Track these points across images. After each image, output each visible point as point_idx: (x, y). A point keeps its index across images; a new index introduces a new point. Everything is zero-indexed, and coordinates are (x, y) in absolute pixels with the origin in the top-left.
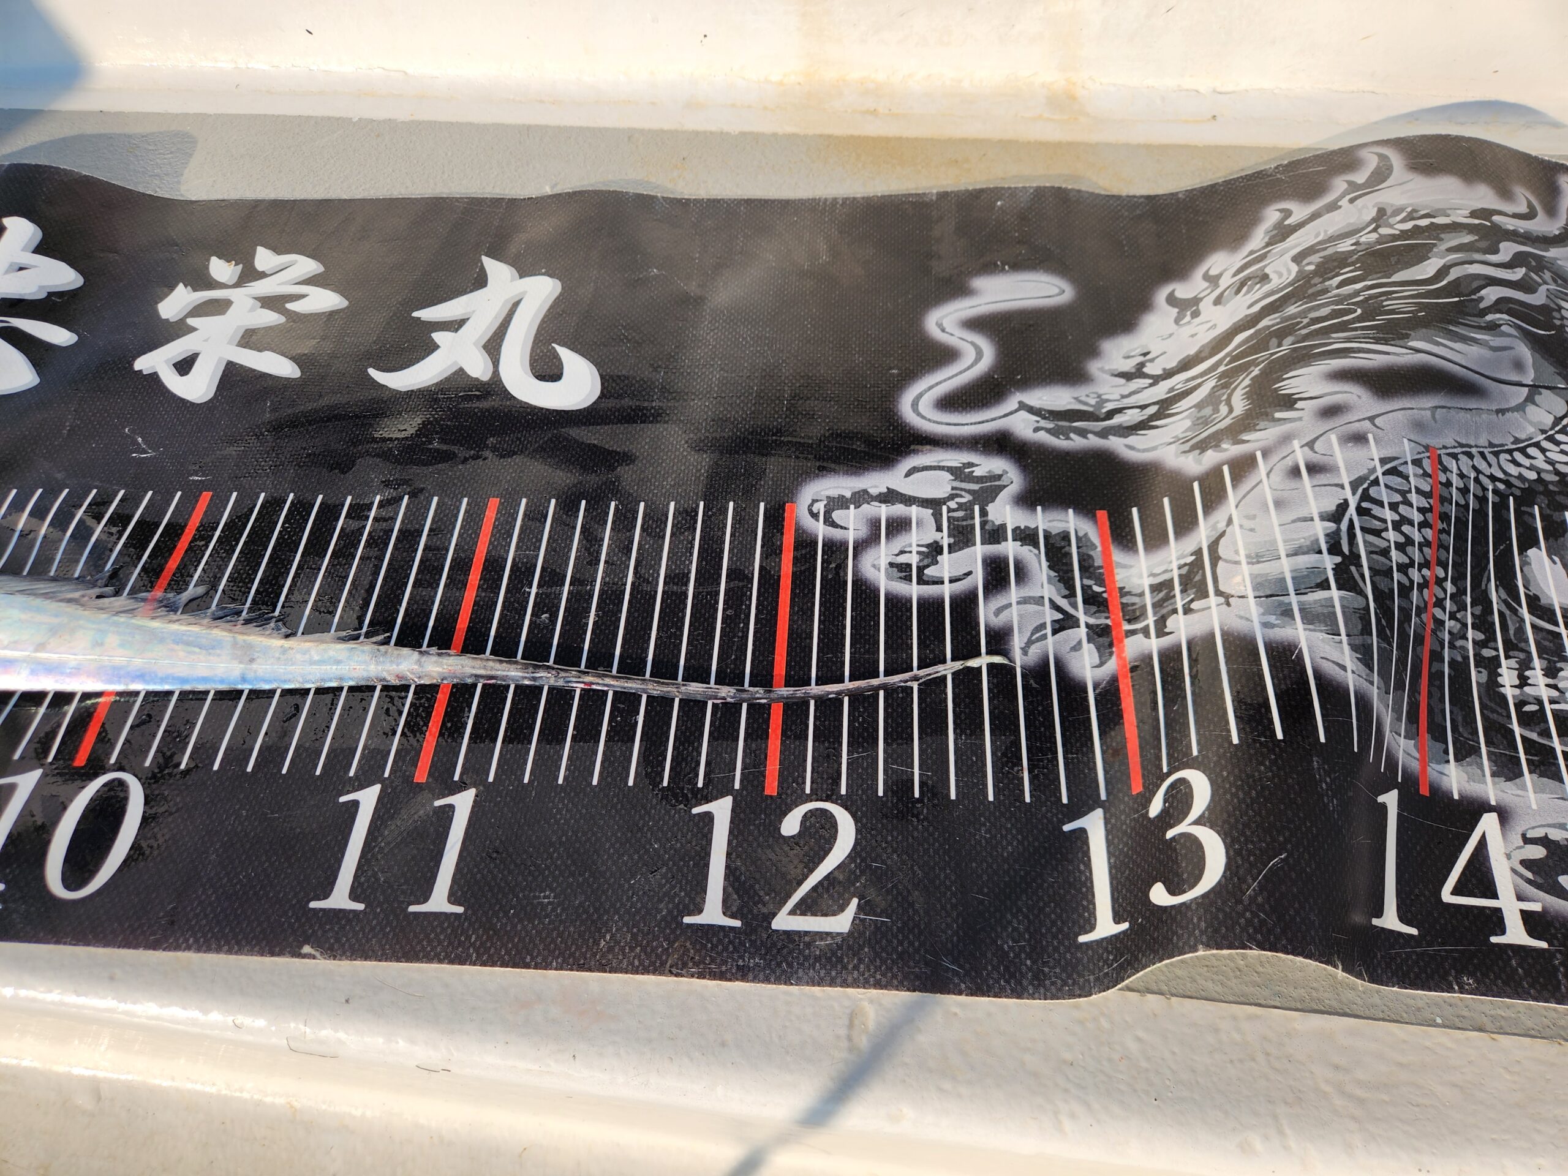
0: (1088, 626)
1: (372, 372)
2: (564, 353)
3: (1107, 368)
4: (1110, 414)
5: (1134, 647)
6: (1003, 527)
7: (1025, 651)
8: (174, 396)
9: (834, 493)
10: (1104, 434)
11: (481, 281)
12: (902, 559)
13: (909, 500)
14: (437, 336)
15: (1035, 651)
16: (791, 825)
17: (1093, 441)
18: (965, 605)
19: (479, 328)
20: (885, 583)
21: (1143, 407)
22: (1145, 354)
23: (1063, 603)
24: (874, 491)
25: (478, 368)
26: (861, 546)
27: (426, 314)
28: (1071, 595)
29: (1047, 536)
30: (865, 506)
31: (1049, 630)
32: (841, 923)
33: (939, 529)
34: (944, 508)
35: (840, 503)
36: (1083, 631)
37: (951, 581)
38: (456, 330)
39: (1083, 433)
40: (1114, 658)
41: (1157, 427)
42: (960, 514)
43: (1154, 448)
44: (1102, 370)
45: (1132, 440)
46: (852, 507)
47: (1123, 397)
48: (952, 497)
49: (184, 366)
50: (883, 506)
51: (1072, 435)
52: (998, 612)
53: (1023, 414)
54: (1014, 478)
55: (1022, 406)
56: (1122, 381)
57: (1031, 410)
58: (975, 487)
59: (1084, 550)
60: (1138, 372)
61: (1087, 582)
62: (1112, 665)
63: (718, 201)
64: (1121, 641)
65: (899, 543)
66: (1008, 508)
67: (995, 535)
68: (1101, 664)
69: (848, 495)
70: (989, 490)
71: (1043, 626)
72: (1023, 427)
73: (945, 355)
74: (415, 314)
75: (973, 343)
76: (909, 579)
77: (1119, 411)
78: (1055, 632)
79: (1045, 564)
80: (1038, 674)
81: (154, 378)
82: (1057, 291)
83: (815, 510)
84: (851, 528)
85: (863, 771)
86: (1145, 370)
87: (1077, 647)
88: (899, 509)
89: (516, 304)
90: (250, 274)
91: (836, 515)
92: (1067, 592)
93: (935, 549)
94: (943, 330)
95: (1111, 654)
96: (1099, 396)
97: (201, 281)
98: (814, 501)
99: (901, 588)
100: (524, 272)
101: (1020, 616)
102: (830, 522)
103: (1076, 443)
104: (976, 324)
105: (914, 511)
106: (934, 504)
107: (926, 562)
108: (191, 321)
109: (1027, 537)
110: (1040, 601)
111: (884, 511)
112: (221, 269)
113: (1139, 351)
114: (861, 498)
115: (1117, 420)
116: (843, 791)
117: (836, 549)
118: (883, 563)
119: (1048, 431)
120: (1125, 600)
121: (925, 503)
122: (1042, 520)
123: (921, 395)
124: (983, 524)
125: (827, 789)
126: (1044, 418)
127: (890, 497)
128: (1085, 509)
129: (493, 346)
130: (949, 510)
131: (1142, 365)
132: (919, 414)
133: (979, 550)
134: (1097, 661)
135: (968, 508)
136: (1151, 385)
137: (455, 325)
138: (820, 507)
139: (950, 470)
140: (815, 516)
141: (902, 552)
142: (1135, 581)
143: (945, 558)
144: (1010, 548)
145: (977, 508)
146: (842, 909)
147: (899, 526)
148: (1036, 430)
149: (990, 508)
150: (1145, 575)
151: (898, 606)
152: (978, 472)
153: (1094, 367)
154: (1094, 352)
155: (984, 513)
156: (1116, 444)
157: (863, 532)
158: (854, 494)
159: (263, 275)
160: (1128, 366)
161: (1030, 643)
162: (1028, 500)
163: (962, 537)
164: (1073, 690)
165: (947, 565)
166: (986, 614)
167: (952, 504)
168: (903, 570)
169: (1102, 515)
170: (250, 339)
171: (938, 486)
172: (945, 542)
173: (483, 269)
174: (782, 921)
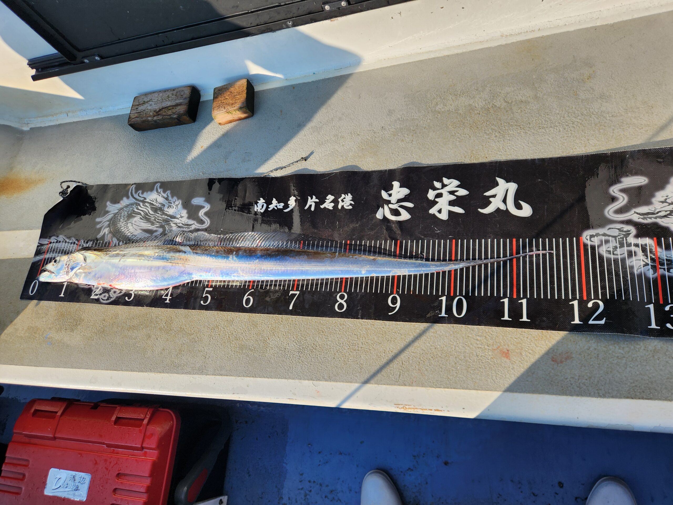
0: (651, 265)
1: (479, 210)
2: (522, 203)
3: (657, 200)
4: (658, 213)
5: (661, 271)
6: (631, 243)
7: (637, 271)
8: (440, 219)
9: (591, 234)
10: (656, 218)
11: (497, 184)
12: (609, 249)
13: (609, 236)
14: (491, 199)
15: (639, 271)
16: (590, 305)
17: (653, 220)
18: (623, 260)
19: (500, 197)
20: (605, 255)
21: (666, 211)
22: (667, 196)
23: (646, 260)
24: (601, 233)
25: (503, 207)
26: (599, 247)
27: (487, 194)
28: (647, 258)
29: (642, 245)
30: (599, 237)
31: (642, 266)
32: (603, 322)
33: (616, 243)
34: (617, 238)
35: (592, 236)
37: (620, 255)
38: (495, 197)
39: (650, 218)
40: (657, 273)
41: (669, 217)
42: (621, 240)
43: (668, 223)
44: (656, 201)
45: (663, 220)
46: (596, 237)
47: (661, 208)
48: (619, 236)
49: (440, 211)
50: (603, 237)
51: (648, 219)
52: (631, 262)
53: (635, 214)
54: (633, 231)
55: (635, 212)
56: (661, 203)
57: (637, 213)
58: (624, 233)
59: (651, 247)
60: (665, 202)
61: (651, 255)
62: (656, 274)
63: (552, 158)
64: (658, 270)
65: (608, 245)
66: (632, 238)
67: (629, 245)
68: (654, 274)
69: (595, 234)
70: (628, 234)
72: (636, 218)
73: (615, 199)
74: (485, 194)
75: (622, 196)
76: (610, 254)
77: (660, 212)
79: (641, 251)
80: (640, 276)
81: (434, 215)
82: (644, 180)
83: (587, 238)
84: (596, 242)
85: (604, 294)
86: (667, 201)
87: (649, 270)
88: (607, 238)
89: (507, 190)
90: (444, 186)
91: (592, 239)
92: (646, 258)
93: (616, 248)
94: (614, 193)
96: (655, 208)
97: (435, 189)
98: (587, 236)
99: (609, 256)
100: (507, 181)
101: (635, 263)
102: (591, 241)
103: (649, 221)
104: (623, 191)
105: (610, 238)
106: (615, 237)
107: (614, 250)
108: (437, 200)
109: (637, 245)
110: (640, 260)
112: (437, 185)
113: (666, 195)
114: (597, 235)
115: (659, 214)
116: (600, 298)
117: (593, 248)
118: (604, 250)
119: (642, 218)
120: (660, 260)
121: (613, 237)
122: (641, 241)
123: (609, 210)
124: (626, 242)
125: (596, 297)
126: (641, 215)
127: (604, 235)
128: (651, 237)
129: (504, 201)
130: (618, 239)
131: (666, 199)
132: (609, 214)
133: (626, 248)
135: (623, 238)
136: (668, 205)
139: (618, 229)
140: (587, 240)
142: (662, 256)
143: (618, 249)
144: (633, 248)
145: (625, 238)
146: (602, 320)
147: (607, 242)
148: (639, 218)
149: (628, 238)
150: (665, 256)
151: (609, 260)
152: (625, 230)
153: (654, 200)
154: (653, 196)
155: (626, 240)
156: (659, 221)
157: (599, 243)
158: (596, 234)
159: (446, 185)
160: (663, 199)
161: (638, 269)
162: (637, 236)
163: (622, 245)
164: (648, 280)
165: (619, 251)
166: (628, 262)
167: (619, 237)
168: (609, 252)
169: (655, 238)
170: (451, 203)
171: (616, 233)
172: (618, 246)
173: (497, 181)
174: (591, 322)
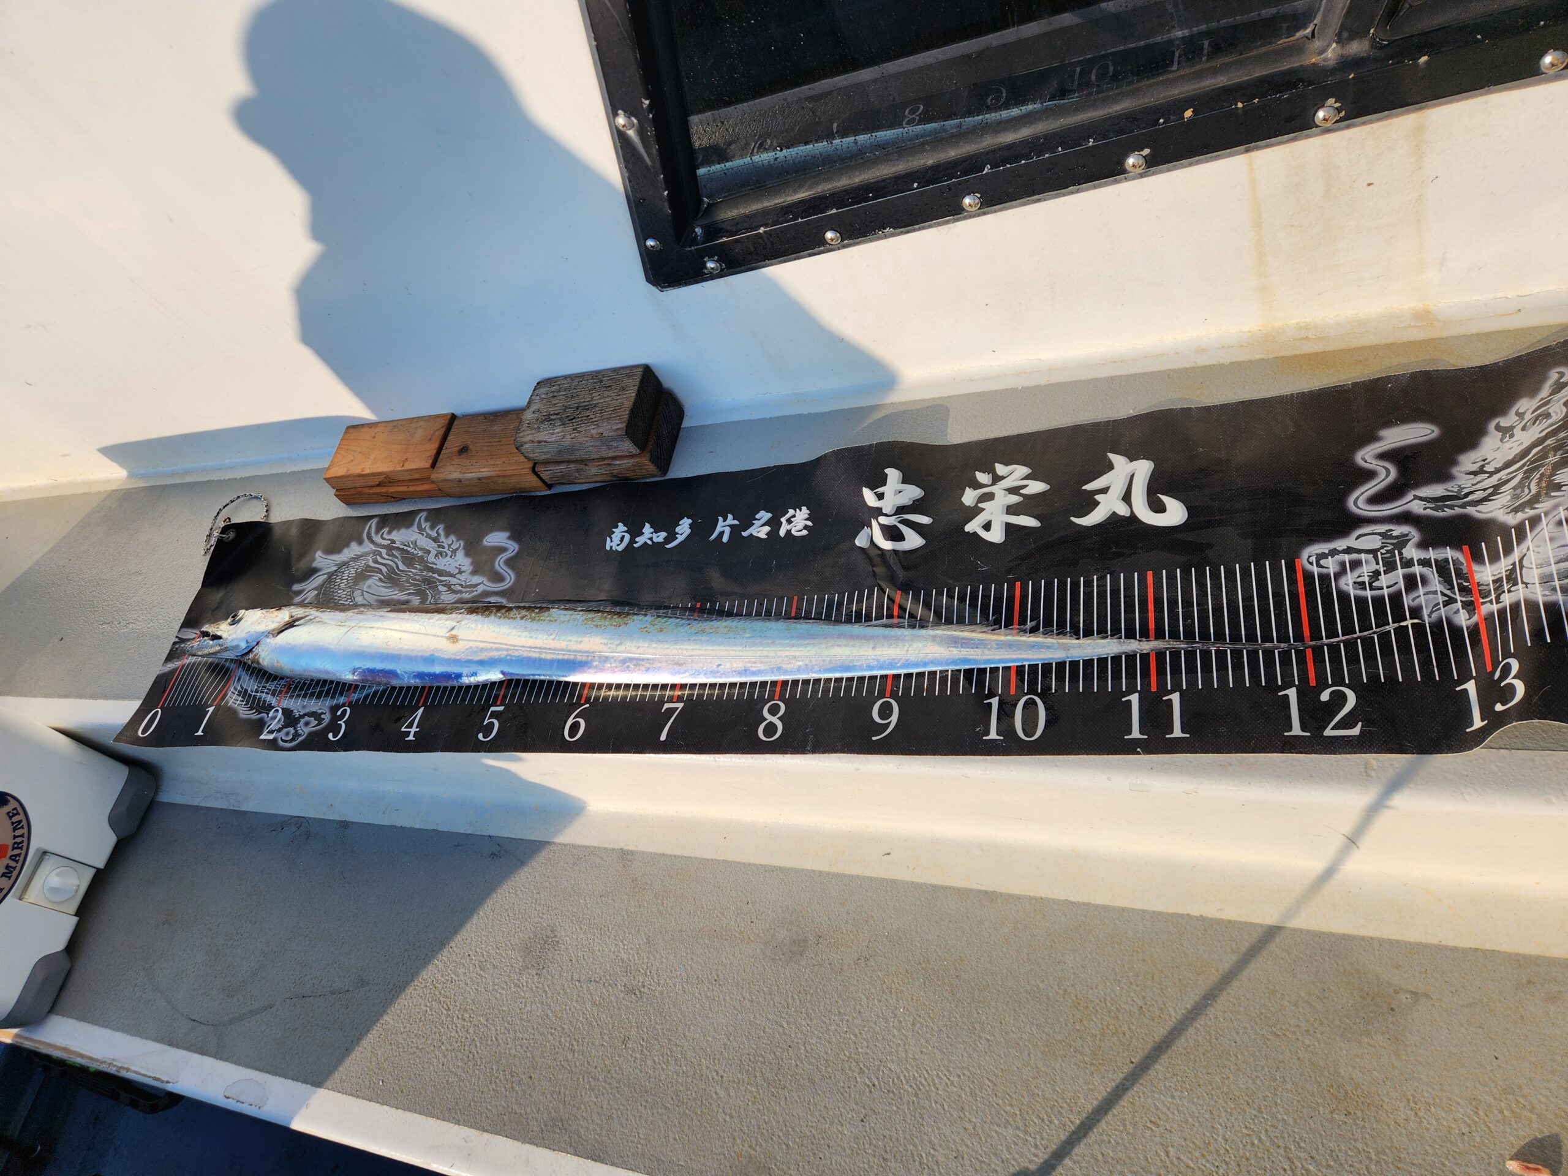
0: (1461, 601)
1: (1072, 519)
2: (1164, 498)
3: (1463, 470)
4: (1467, 495)
5: (1485, 609)
6: (1412, 559)
7: (1430, 616)
8: (987, 541)
9: (1319, 551)
10: (1463, 506)
11: (1110, 467)
12: (1360, 580)
13: (1359, 551)
14: (1098, 497)
15: (1434, 615)
16: (1325, 696)
17: (1458, 510)
18: (1396, 598)
19: (1117, 490)
20: (1352, 592)
21: (1484, 490)
22: (1484, 460)
23: (1448, 592)
24: (1340, 549)
25: (1123, 510)
26: (1337, 576)
27: (1089, 487)
28: (1452, 588)
29: (1436, 561)
30: (1336, 556)
31: (1441, 605)
32: (1356, 731)
33: (1378, 563)
34: (1379, 553)
35: (1321, 556)
36: (1459, 604)
37: (1387, 587)
38: (1106, 493)
39: (1451, 507)
40: (1476, 615)
41: (1493, 500)
42: (1388, 555)
43: (1491, 512)
44: (1460, 472)
45: (1479, 508)
46: (1330, 557)
47: (1473, 485)
48: (1382, 548)
49: (987, 527)
50: (1346, 555)
51: (1445, 509)
52: (1414, 600)
53: (1417, 501)
54: (1415, 535)
55: (1416, 497)
56: (1472, 476)
57: (1421, 499)
58: (1395, 541)
59: (1457, 566)
60: (1481, 471)
61: (1459, 581)
62: (1475, 618)
63: (1226, 405)
64: (1479, 607)
65: (1357, 573)
66: (1413, 550)
67: (1408, 563)
68: (1470, 619)
69: (1327, 552)
70: (1402, 542)
71: (1438, 604)
72: (1417, 508)
73: (1369, 475)
74: (1084, 488)
75: (1383, 467)
76: (1365, 589)
77: (1472, 493)
78: (1444, 606)
79: (1436, 575)
80: (1437, 626)
81: (975, 533)
82: (1429, 432)
83: (1310, 560)
84: (1331, 567)
85: (1355, 673)
86: (1485, 469)
87: (1457, 611)
88: (1355, 556)
89: (1132, 476)
90: (997, 479)
91: (1322, 562)
92: (1449, 587)
93: (1376, 575)
94: (1366, 462)
95: (1475, 613)
96: (1459, 486)
97: (977, 485)
98: (1310, 557)
99: (1361, 593)
100: (1132, 458)
101: (1426, 601)
102: (1319, 565)
103: (1449, 512)
104: (1383, 456)
105: (1363, 556)
106: (1373, 552)
107: (1373, 580)
108: (980, 505)
109: (1425, 563)
110: (1435, 592)
111: (1347, 558)
112: (983, 477)
113: (1481, 459)
114: (1333, 553)
115: (1470, 498)
116: (1347, 682)
117: (1324, 579)
118: (1350, 582)
119: (1432, 508)
120: (1480, 588)
121: (1368, 552)
122: (1432, 554)
123: (1358, 498)
124: (1401, 560)
125: (1339, 681)
126: (1429, 502)
127: (1349, 550)
128: (1456, 546)
129: (1127, 498)
130: (1382, 554)
131: (1483, 466)
132: (1358, 508)
133: (1400, 572)
134: (1468, 617)
135: (1392, 552)
136: (1488, 477)
137: (1104, 491)
138: (1313, 559)
139: (1379, 534)
140: (1311, 564)
141: (1359, 576)
142: (1485, 578)
143: (1383, 577)
144: (1417, 569)
145: (1396, 552)
146: (1354, 727)
147: (1355, 564)
148: (1425, 509)
149: (1404, 551)
150: (1490, 575)
151: (1361, 602)
152: (1395, 534)
153: (1455, 471)
154: (1454, 462)
155: (1401, 554)
156: (1470, 510)
157: (1338, 569)
158: (1329, 551)
159: (1003, 478)
160: (1475, 468)
161: (1432, 612)
162: (1423, 545)
163: (1390, 566)
164: (1456, 631)
165: (1384, 580)
166: (1407, 601)
167: (1383, 551)
168: (1361, 585)
169: (1466, 548)
170: (1011, 510)
171: (1375, 542)
172: (1382, 570)
173: (1110, 460)
174: (1328, 732)
